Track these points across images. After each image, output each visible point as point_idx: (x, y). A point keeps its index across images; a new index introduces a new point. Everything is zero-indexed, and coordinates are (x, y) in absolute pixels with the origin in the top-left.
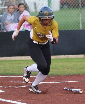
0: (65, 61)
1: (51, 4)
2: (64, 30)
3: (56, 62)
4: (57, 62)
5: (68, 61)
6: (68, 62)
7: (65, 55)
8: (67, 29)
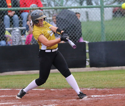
0: (119, 73)
1: (104, 14)
2: (117, 40)
3: (109, 74)
4: (111, 74)
5: (123, 72)
6: (123, 74)
7: (119, 66)
8: (121, 40)
